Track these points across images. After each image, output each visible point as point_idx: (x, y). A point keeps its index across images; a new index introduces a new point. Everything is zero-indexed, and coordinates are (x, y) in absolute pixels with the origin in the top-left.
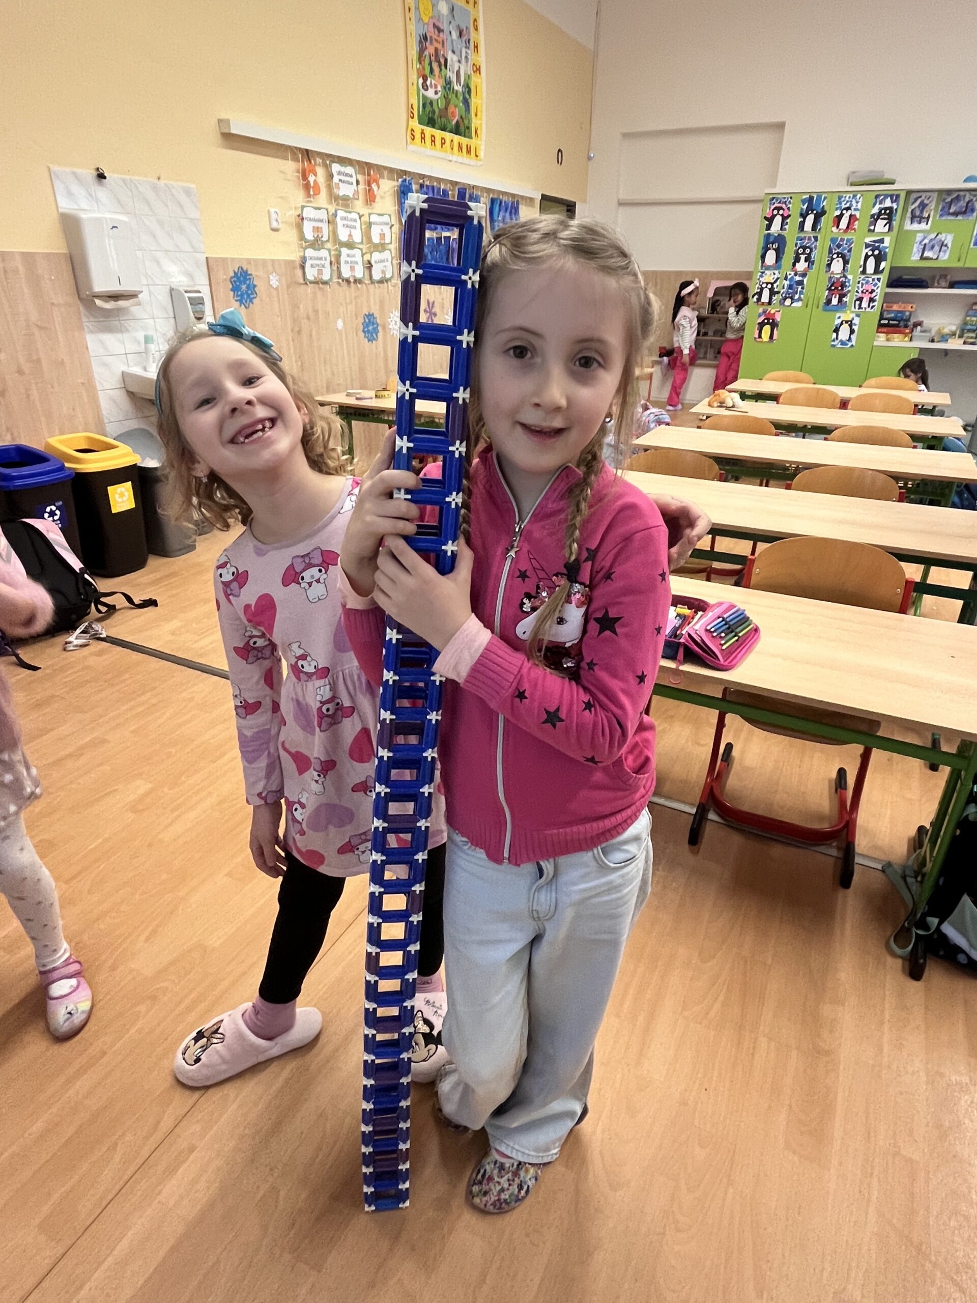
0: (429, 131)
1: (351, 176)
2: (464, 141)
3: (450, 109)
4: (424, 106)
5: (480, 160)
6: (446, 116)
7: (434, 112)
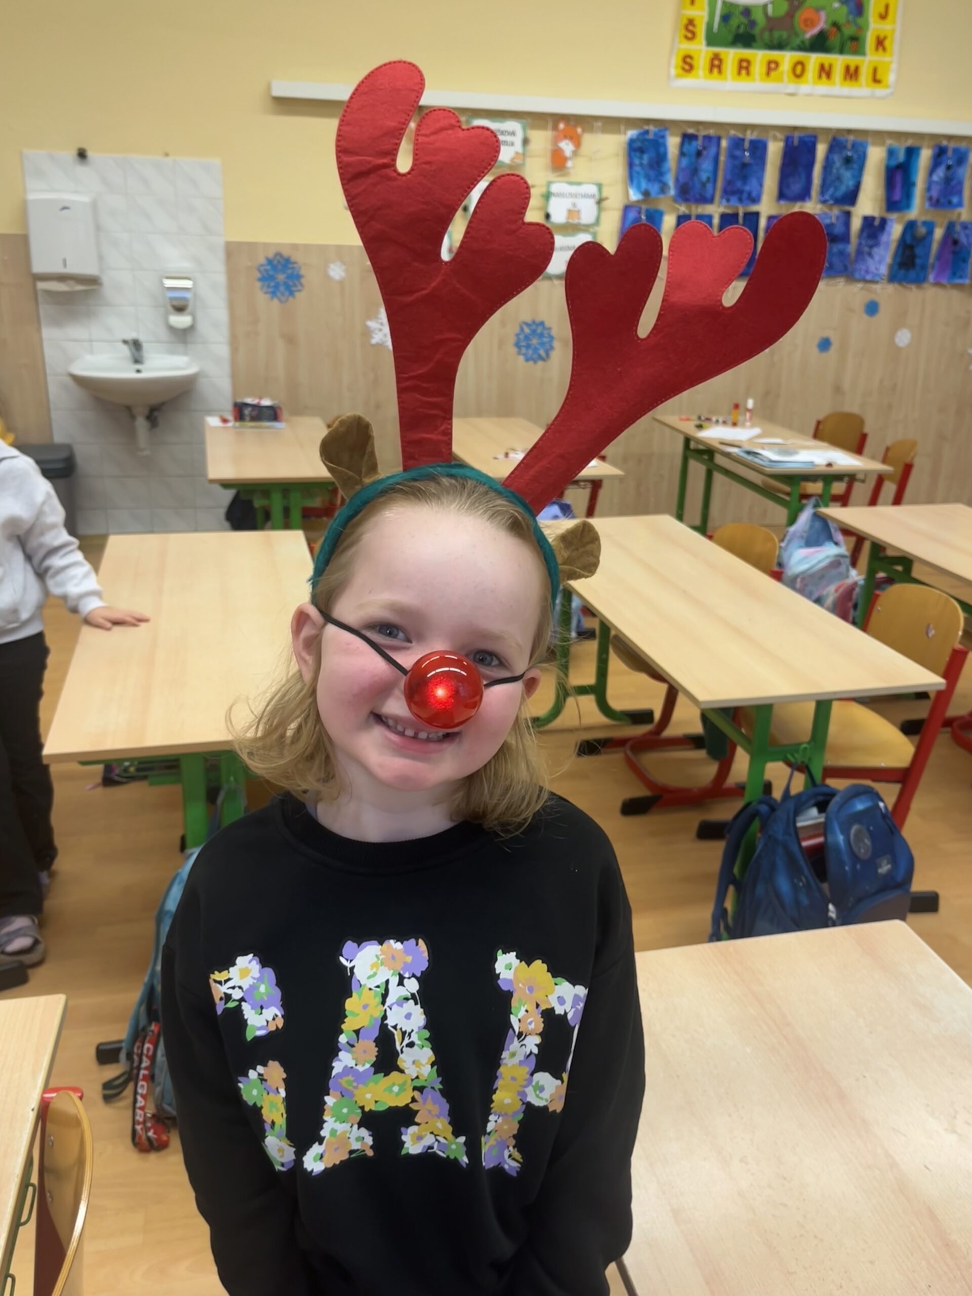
0: (731, 55)
1: (513, 134)
2: (838, 61)
3: (799, 16)
4: (725, 18)
5: (887, 87)
6: (791, 28)
7: (753, 24)
